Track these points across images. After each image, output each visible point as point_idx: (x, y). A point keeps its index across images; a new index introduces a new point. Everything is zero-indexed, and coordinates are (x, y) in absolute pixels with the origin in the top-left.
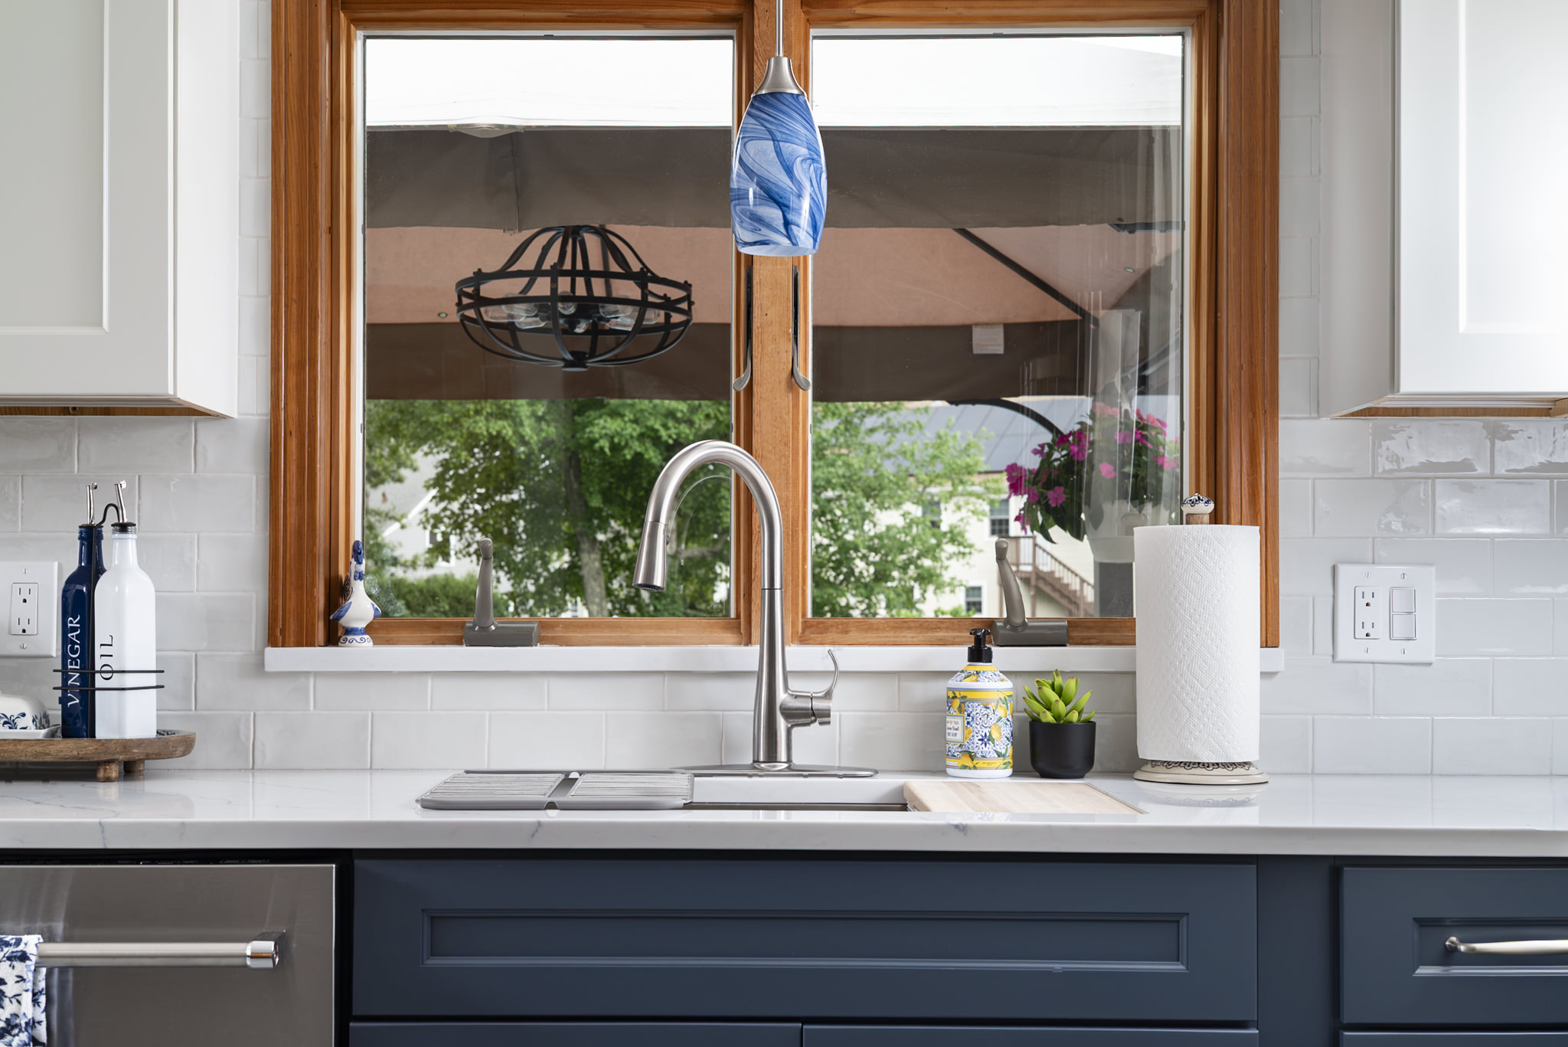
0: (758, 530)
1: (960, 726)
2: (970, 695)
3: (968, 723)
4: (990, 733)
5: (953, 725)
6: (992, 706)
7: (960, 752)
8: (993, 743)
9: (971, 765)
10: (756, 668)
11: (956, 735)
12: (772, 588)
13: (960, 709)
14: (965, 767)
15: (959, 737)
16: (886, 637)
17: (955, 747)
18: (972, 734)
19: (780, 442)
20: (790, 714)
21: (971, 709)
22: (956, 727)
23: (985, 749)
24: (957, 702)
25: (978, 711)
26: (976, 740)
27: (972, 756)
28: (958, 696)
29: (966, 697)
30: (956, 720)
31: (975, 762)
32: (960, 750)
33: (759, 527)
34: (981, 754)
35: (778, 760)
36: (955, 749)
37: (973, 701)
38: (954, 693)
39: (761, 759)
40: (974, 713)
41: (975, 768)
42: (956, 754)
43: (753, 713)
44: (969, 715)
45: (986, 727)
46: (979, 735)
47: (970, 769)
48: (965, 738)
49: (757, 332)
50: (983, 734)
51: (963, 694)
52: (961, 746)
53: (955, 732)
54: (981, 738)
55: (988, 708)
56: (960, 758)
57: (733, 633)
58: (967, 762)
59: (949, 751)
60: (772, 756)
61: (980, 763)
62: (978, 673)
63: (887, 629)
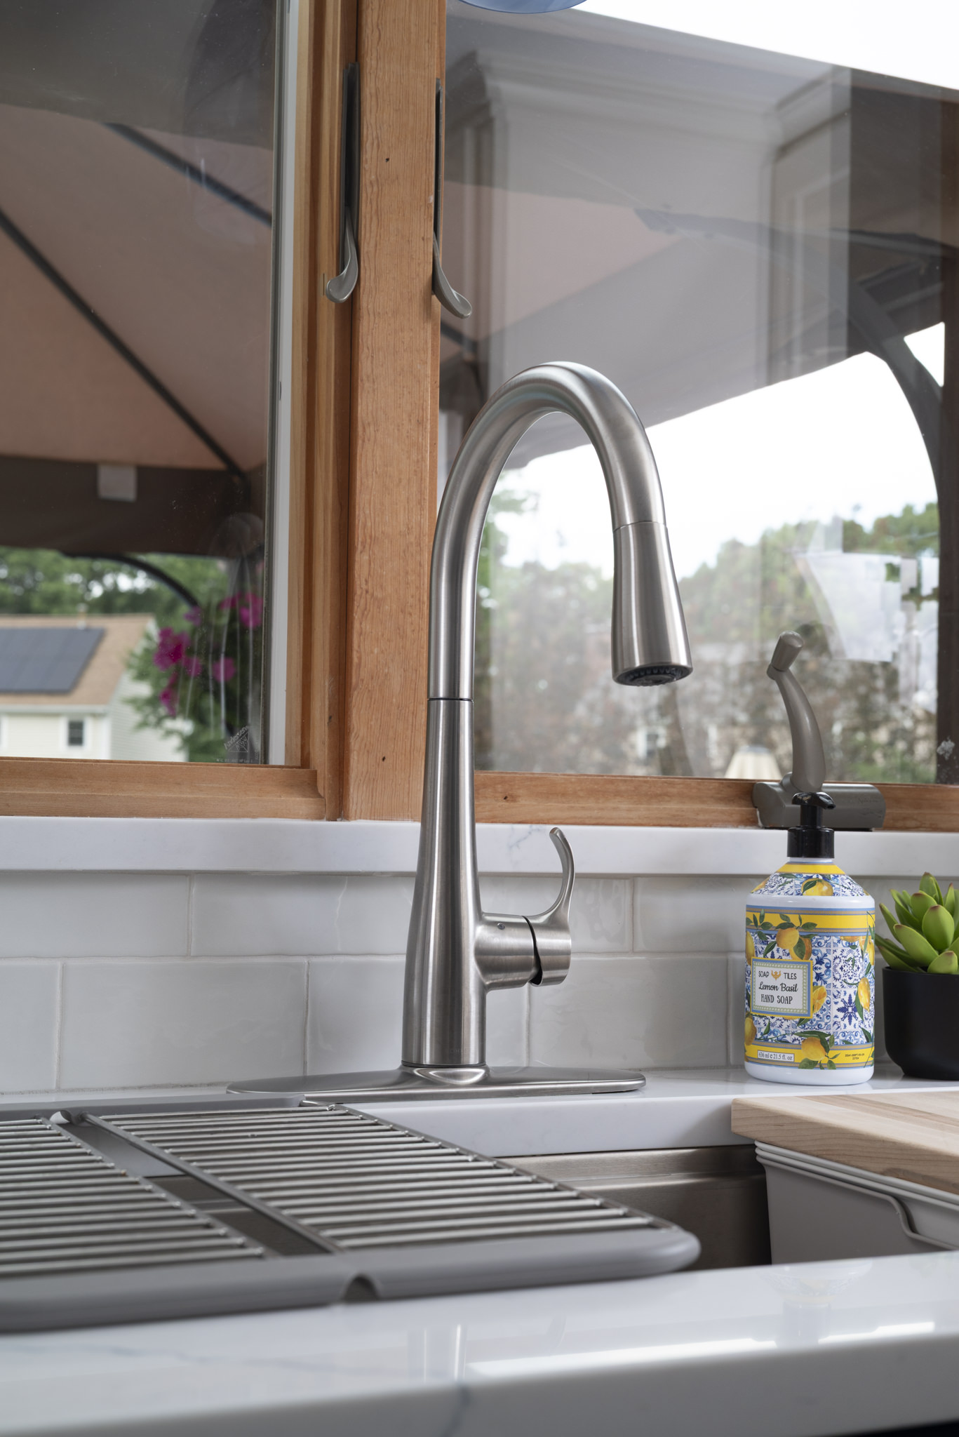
0: (364, 586)
1: (800, 981)
2: (822, 922)
3: (819, 977)
4: (857, 994)
5: (782, 979)
6: (859, 942)
7: (800, 1034)
8: (861, 1016)
9: (825, 1060)
10: (412, 865)
11: (789, 1000)
12: (453, 698)
13: (802, 950)
14: (810, 1064)
15: (798, 1003)
16: (583, 808)
17: (785, 1024)
18: (826, 999)
19: (410, 416)
20: (492, 963)
21: (824, 950)
22: (790, 983)
23: (850, 1028)
24: (792, 937)
25: (838, 953)
26: (834, 1010)
27: (825, 1042)
28: (797, 923)
29: (814, 925)
30: (790, 971)
31: (832, 1053)
32: (799, 1030)
33: (367, 581)
34: (841, 1038)
35: (464, 1061)
36: (785, 1028)
37: (829, 932)
38: (783, 917)
39: (427, 1060)
40: (831, 957)
41: (831, 1065)
42: (789, 1038)
43: (403, 959)
44: (820, 961)
45: (850, 985)
46: (839, 1000)
47: (821, 1067)
48: (811, 1006)
49: (369, 190)
50: (847, 999)
51: (807, 919)
52: (802, 1022)
53: (786, 994)
54: (841, 1005)
55: (854, 947)
56: (799, 1047)
57: (304, 796)
58: (818, 1055)
59: (768, 1031)
60: (450, 1054)
61: (842, 1056)
62: (826, 878)
63: (581, 794)
